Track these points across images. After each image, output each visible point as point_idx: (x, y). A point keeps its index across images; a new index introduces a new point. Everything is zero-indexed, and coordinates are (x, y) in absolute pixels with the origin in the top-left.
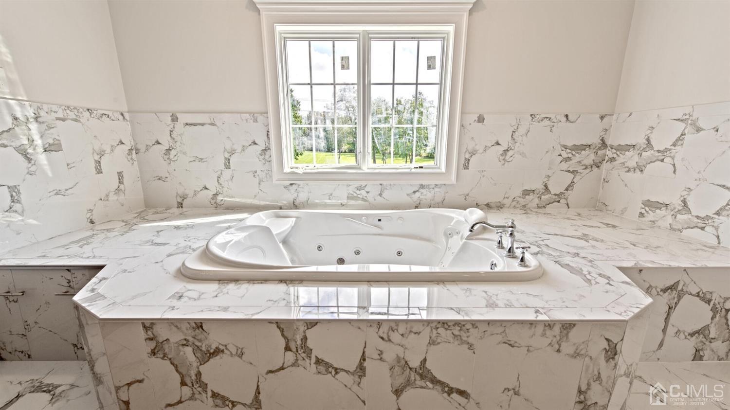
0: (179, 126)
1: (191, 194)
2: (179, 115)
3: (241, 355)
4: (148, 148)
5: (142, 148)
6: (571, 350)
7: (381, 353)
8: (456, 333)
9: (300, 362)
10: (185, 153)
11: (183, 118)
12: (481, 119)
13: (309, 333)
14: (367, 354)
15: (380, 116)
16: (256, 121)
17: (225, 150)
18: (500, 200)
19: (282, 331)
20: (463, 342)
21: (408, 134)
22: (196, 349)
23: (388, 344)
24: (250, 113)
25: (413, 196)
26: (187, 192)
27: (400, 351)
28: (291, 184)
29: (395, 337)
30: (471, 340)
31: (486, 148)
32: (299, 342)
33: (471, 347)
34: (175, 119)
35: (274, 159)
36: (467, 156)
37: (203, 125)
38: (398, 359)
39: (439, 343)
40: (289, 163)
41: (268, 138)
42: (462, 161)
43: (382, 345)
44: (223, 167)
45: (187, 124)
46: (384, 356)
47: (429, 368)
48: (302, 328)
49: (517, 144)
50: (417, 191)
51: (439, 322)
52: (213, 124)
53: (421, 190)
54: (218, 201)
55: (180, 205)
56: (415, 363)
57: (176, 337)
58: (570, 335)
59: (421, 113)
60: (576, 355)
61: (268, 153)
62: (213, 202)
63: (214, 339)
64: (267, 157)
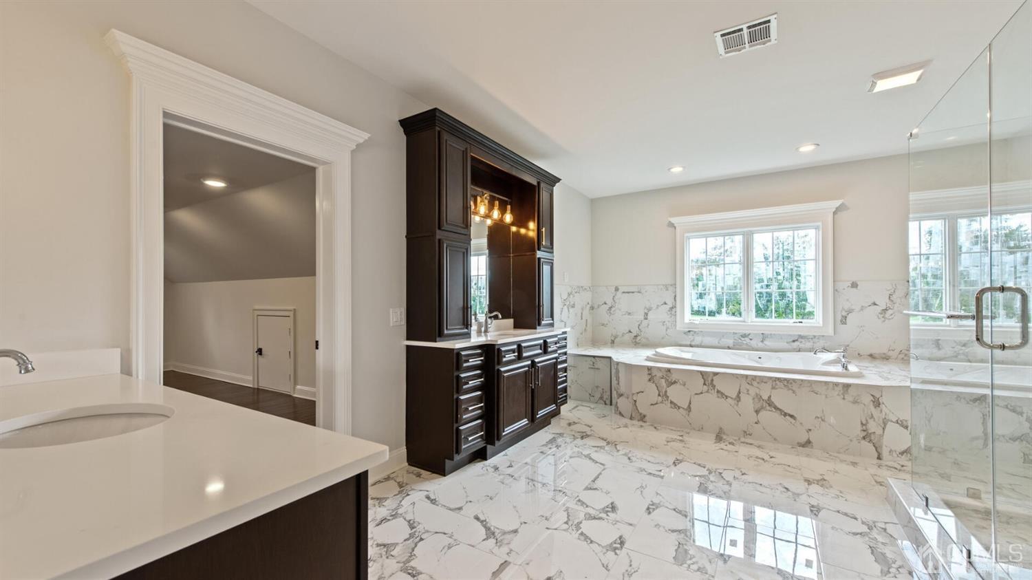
0: (619, 294)
1: (620, 334)
2: (620, 287)
3: (684, 385)
4: (599, 306)
5: (596, 306)
6: (851, 399)
7: (748, 391)
8: (786, 384)
9: (710, 391)
10: (620, 310)
11: (622, 289)
12: (854, 285)
13: (714, 378)
14: (741, 390)
15: (762, 284)
16: (667, 290)
17: (645, 308)
18: (886, 351)
19: (703, 376)
20: (789, 389)
21: (788, 297)
22: (667, 380)
23: (751, 386)
24: (663, 285)
25: (793, 344)
26: (618, 334)
27: (758, 391)
28: (689, 331)
29: (755, 383)
30: (794, 388)
31: (862, 308)
32: (710, 381)
33: (794, 392)
34: (617, 289)
35: (678, 313)
36: (844, 314)
37: (633, 292)
38: (757, 395)
39: (777, 389)
40: (688, 317)
41: (675, 300)
42: (839, 318)
43: (748, 387)
44: (642, 318)
45: (624, 292)
46: (750, 392)
47: (773, 400)
48: (711, 375)
49: (896, 305)
50: (797, 340)
51: (776, 378)
52: (639, 292)
53: (800, 340)
54: (637, 340)
55: (613, 342)
56: (765, 397)
57: (659, 374)
58: (849, 391)
59: (799, 281)
60: (855, 402)
61: (674, 310)
62: (634, 341)
63: (674, 377)
64: (673, 312)
